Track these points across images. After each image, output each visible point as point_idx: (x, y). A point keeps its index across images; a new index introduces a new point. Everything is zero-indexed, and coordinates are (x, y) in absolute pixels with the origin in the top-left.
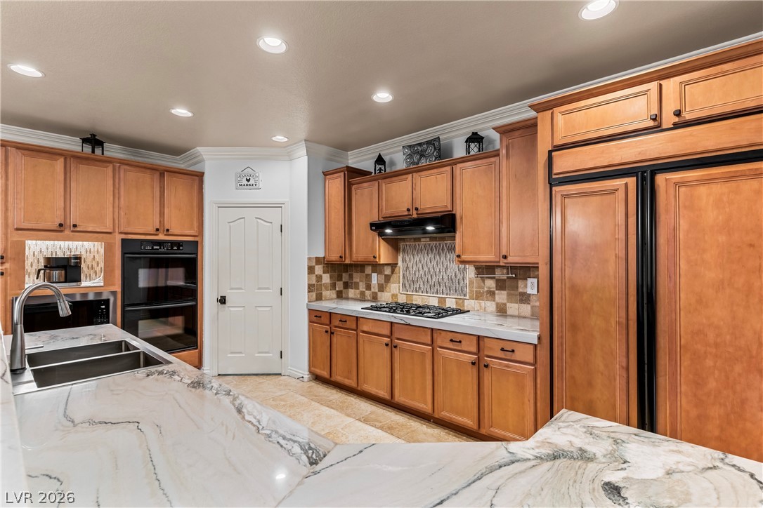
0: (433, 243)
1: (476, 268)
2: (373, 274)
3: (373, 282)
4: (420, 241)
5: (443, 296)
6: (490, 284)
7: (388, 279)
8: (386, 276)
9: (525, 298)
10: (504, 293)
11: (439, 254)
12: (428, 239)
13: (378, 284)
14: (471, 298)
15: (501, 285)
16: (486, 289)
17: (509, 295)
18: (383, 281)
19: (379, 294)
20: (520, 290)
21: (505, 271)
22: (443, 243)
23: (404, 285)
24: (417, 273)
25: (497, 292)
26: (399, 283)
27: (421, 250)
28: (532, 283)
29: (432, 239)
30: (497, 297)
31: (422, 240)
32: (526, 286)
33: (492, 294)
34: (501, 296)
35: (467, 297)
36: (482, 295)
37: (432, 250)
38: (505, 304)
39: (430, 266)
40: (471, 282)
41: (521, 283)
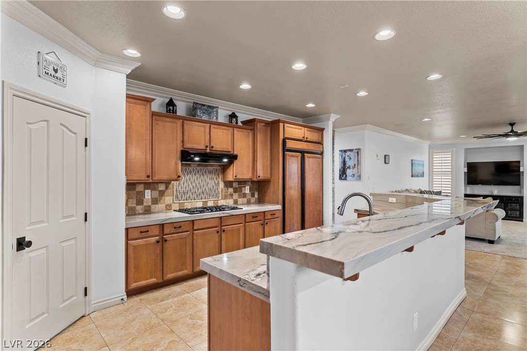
0: (198, 168)
1: (224, 183)
2: (146, 191)
3: (146, 197)
4: (190, 166)
5: (206, 200)
6: (231, 190)
7: (162, 194)
8: (160, 191)
9: (244, 195)
10: (237, 194)
11: (203, 175)
12: (196, 165)
13: (152, 198)
14: (222, 199)
15: (235, 191)
16: (229, 193)
17: (239, 195)
18: (157, 195)
19: (153, 207)
20: (243, 192)
21: (237, 183)
22: (205, 168)
23: (177, 197)
24: (187, 187)
25: (234, 194)
26: (173, 195)
27: (191, 172)
28: (248, 188)
29: (198, 165)
30: (234, 196)
31: (192, 165)
32: (245, 190)
33: (231, 195)
34: (236, 196)
35: (220, 198)
36: (227, 197)
37: (198, 172)
38: (237, 200)
39: (197, 182)
40: (222, 190)
41: (243, 189)
